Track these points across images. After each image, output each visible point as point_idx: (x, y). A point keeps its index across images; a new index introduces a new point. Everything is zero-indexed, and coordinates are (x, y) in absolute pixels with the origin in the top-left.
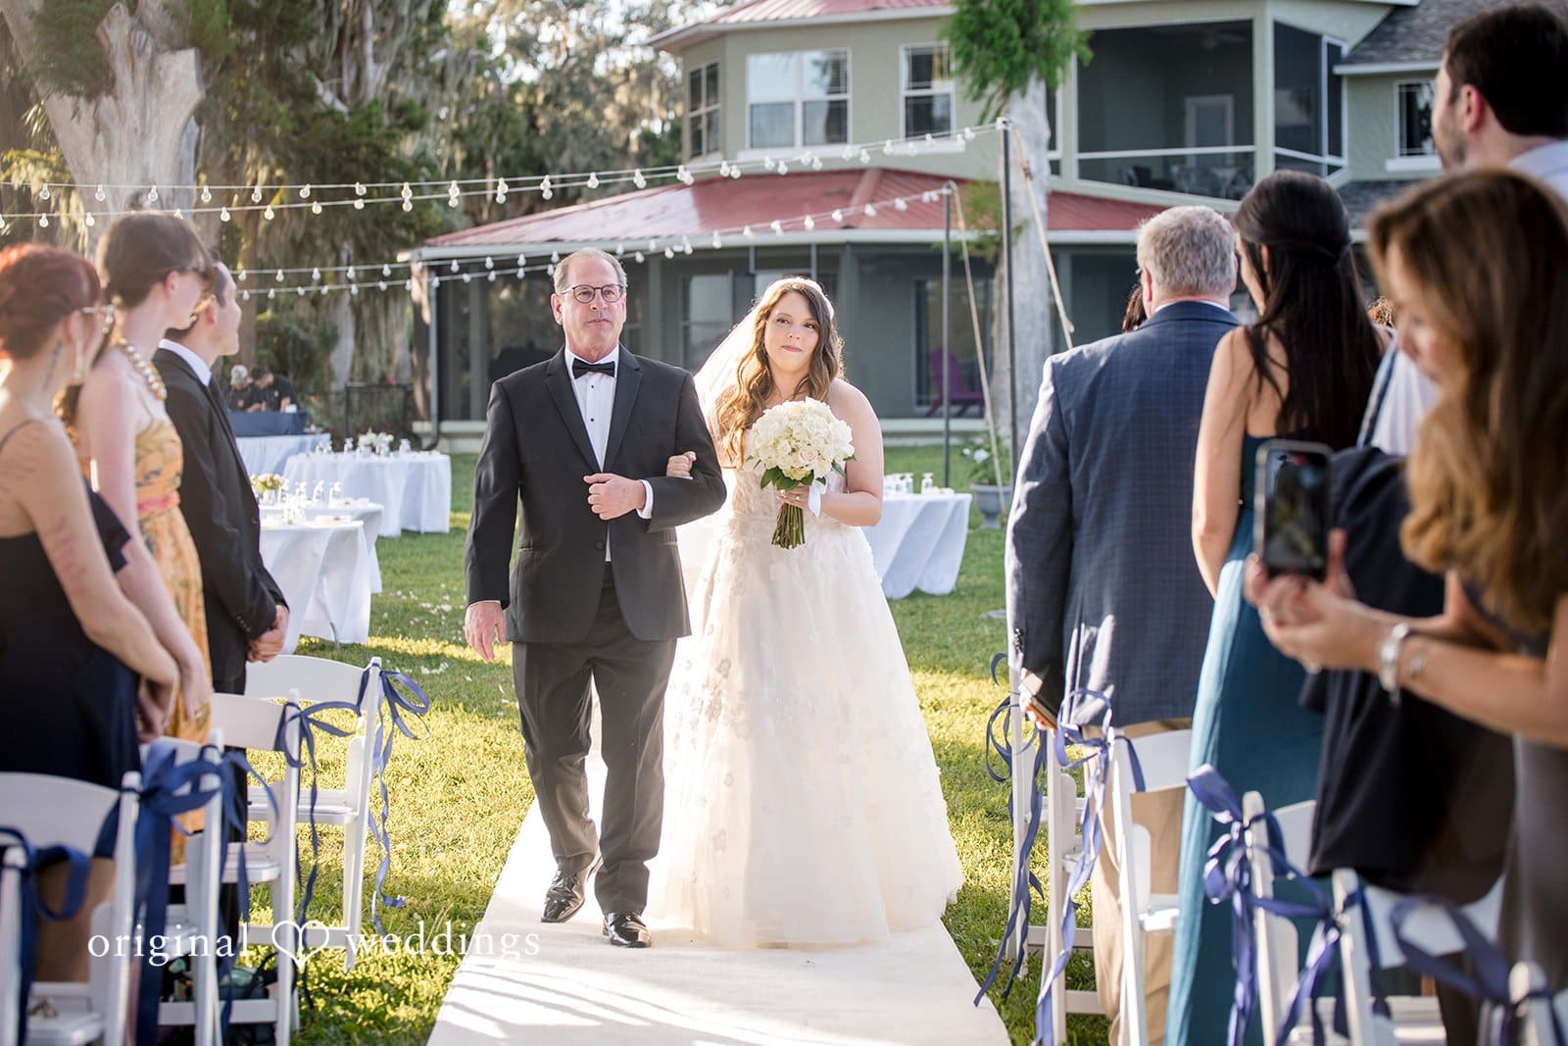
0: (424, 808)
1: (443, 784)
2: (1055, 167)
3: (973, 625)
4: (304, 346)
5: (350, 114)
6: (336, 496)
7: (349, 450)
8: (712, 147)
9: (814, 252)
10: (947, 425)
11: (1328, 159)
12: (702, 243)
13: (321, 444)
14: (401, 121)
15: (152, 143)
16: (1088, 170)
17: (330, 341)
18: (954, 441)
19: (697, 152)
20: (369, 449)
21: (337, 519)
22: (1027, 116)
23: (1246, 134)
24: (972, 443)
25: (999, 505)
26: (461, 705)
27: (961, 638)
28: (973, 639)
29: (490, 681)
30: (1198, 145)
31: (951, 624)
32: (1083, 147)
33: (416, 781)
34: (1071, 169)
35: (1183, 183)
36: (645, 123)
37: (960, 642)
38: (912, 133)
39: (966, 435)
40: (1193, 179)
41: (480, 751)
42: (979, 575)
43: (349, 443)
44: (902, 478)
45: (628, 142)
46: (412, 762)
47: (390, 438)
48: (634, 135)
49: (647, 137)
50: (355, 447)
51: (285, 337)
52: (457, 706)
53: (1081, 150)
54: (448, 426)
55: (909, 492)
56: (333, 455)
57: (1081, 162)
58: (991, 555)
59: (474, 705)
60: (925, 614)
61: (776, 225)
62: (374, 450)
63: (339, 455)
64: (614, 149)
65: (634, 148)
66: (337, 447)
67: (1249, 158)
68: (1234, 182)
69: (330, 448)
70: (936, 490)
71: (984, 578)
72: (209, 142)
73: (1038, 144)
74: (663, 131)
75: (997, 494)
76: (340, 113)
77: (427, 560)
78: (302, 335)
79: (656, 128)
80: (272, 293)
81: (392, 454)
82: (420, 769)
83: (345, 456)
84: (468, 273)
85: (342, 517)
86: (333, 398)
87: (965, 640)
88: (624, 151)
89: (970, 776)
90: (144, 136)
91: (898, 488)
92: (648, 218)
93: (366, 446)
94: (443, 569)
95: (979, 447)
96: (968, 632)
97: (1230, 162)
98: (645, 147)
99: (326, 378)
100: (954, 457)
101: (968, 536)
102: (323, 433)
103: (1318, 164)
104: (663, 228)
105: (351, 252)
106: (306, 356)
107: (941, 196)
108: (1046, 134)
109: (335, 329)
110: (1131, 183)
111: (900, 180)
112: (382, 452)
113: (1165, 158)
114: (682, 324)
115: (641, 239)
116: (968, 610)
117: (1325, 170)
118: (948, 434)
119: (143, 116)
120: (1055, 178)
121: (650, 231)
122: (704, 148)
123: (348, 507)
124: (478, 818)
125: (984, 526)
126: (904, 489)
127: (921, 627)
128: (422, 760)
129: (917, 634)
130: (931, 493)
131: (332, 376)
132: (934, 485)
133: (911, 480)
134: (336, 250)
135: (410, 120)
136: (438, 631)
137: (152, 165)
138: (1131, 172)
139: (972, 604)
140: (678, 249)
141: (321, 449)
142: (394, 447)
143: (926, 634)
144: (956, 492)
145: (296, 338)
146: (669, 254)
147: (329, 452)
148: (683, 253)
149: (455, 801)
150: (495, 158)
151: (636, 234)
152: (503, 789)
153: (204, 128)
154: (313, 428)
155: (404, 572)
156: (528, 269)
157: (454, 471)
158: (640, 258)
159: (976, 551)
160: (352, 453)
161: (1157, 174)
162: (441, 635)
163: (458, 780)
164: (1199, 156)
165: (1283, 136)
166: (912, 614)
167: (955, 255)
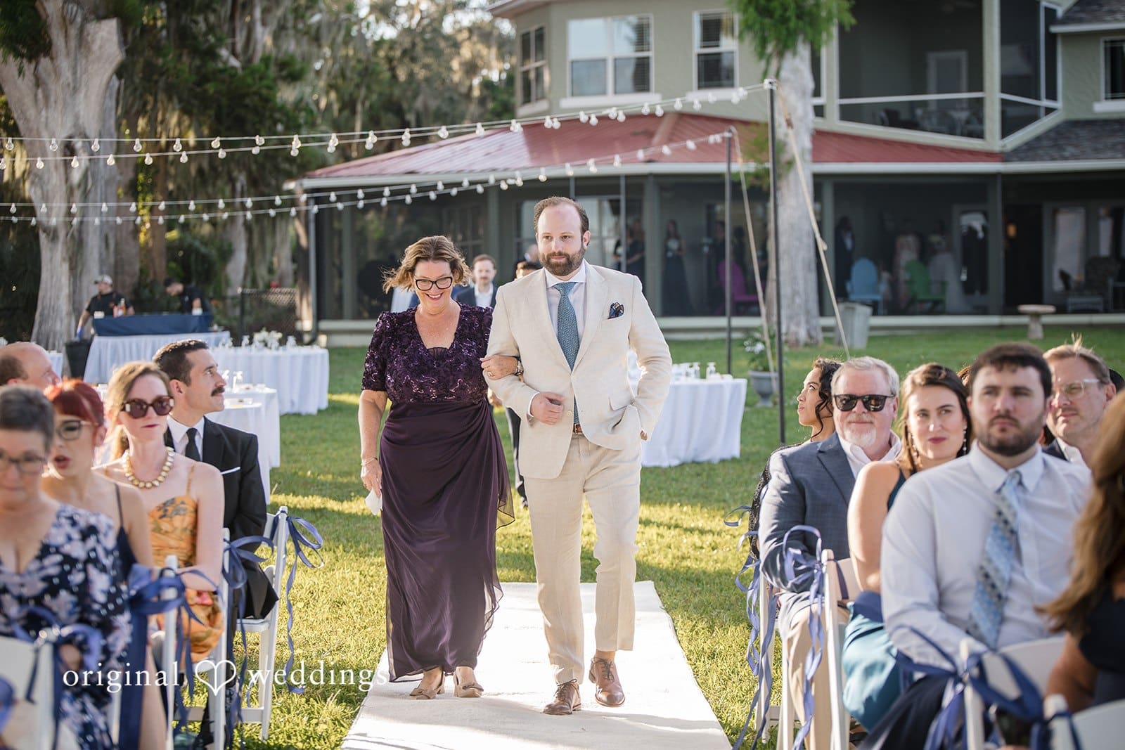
0: (315, 624)
1: (329, 606)
2: (819, 111)
3: (746, 483)
4: (204, 259)
5: (243, 68)
6: (238, 382)
7: (246, 345)
8: (539, 96)
9: (623, 182)
10: (729, 322)
11: (1045, 103)
12: (531, 175)
13: (224, 340)
14: (284, 73)
15: (81, 95)
16: (848, 113)
17: (226, 254)
18: (735, 335)
19: (527, 99)
20: (262, 344)
21: (241, 401)
22: (796, 71)
23: (977, 82)
24: (752, 337)
25: (771, 387)
26: (341, 547)
27: (737, 494)
28: (746, 494)
29: (362, 529)
30: (939, 92)
31: (730, 483)
32: (843, 95)
33: (307, 605)
34: (833, 113)
35: (926, 124)
36: (484, 72)
37: (736, 497)
38: (703, 83)
39: (747, 330)
40: (934, 120)
41: (356, 581)
42: (754, 444)
43: (246, 339)
44: (691, 367)
45: (471, 88)
46: (304, 590)
47: (279, 335)
48: (476, 82)
49: (487, 85)
50: (251, 342)
51: (190, 250)
52: (338, 547)
53: (842, 96)
54: (324, 325)
55: (696, 377)
56: (233, 349)
57: (842, 107)
58: (764, 427)
59: (351, 547)
60: (709, 476)
61: (591, 162)
62: (266, 345)
63: (239, 349)
64: (461, 95)
65: (476, 93)
66: (237, 343)
67: (980, 101)
68: (968, 122)
69: (231, 344)
70: (718, 375)
71: (757, 447)
72: (128, 92)
73: (804, 93)
74: (500, 80)
75: (770, 379)
76: (233, 68)
77: (310, 434)
78: (203, 250)
79: (495, 76)
80: (182, 219)
81: (281, 348)
82: (310, 595)
83: (243, 351)
84: (341, 202)
85: (245, 400)
86: (229, 302)
87: (740, 495)
88: (468, 96)
89: (737, 599)
90: (75, 90)
91: (687, 374)
92: (487, 154)
93: (260, 342)
94: (324, 441)
95: (757, 341)
96: (742, 489)
97: (965, 105)
98: (486, 93)
99: (223, 285)
100: (735, 350)
101: (745, 414)
102: (224, 331)
103: (1038, 107)
104: (500, 162)
105: (245, 183)
106: (206, 266)
107: (723, 138)
108: (810, 85)
109: (230, 245)
110: (883, 123)
111: (693, 122)
112: (273, 347)
113: (912, 103)
114: (515, 240)
115: (482, 171)
116: (744, 471)
117: (1042, 111)
118: (730, 329)
119: (75, 73)
120: (819, 120)
121: (489, 164)
122: (533, 96)
123: (248, 391)
124: (356, 631)
125: (760, 404)
126: (693, 376)
127: (705, 485)
128: (312, 589)
129: (701, 491)
130: (714, 378)
131: (228, 283)
132: (716, 371)
133: (698, 368)
134: (232, 181)
135: (292, 72)
136: (321, 490)
137: (82, 113)
138: (883, 114)
139: (747, 468)
140: (511, 182)
141: (224, 345)
142: (282, 342)
143: (708, 491)
144: (734, 377)
145: (197, 252)
146: (504, 186)
147: (230, 347)
148: (515, 185)
149: (337, 619)
150: (363, 104)
151: (477, 167)
152: (375, 610)
153: (123, 81)
154: (215, 327)
155: (292, 443)
156: (390, 199)
157: (331, 362)
158: (480, 189)
159: (752, 424)
160: (249, 347)
161: (904, 116)
162: (324, 492)
163: (340, 603)
164: (938, 101)
165: (1008, 84)
166: (698, 475)
167: (736, 185)
